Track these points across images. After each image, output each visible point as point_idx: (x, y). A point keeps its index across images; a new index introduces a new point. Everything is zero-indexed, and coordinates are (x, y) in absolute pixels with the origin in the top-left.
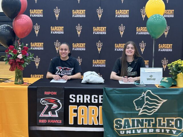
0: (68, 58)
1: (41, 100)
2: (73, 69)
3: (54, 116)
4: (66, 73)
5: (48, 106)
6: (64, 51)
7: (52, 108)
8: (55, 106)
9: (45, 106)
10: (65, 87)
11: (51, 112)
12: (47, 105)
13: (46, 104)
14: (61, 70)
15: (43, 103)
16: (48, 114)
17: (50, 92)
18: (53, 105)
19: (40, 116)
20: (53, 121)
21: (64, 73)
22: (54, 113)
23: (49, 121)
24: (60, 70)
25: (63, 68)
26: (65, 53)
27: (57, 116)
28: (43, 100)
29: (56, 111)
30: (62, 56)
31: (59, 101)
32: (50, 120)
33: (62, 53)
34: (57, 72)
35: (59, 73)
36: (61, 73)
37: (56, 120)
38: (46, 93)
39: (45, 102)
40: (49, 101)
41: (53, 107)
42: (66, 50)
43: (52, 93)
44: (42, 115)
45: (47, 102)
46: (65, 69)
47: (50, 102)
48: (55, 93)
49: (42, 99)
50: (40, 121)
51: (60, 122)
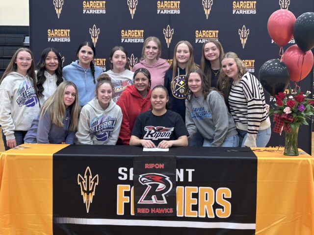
0: (165, 111)
1: (140, 178)
2: (172, 129)
3: (160, 202)
4: (161, 136)
5: (151, 187)
6: (158, 99)
7: (156, 190)
8: (161, 186)
9: (146, 186)
10: (177, 156)
11: (155, 196)
12: (149, 186)
13: (147, 184)
14: (153, 131)
15: (143, 182)
16: (152, 200)
17: (153, 164)
18: (158, 185)
19: (139, 203)
20: (159, 211)
21: (157, 136)
22: (160, 198)
23: (153, 211)
24: (150, 131)
25: (155, 128)
26: (161, 103)
27: (165, 202)
28: (143, 177)
29: (163, 195)
30: (157, 108)
31: (167, 178)
32: (154, 209)
33: (156, 103)
34: (146, 135)
35: (149, 136)
36: (152, 136)
37: (164, 209)
38: (147, 166)
39: (146, 180)
40: (153, 178)
41: (159, 189)
42: (161, 97)
43: (157, 166)
44: (142, 201)
45: (149, 181)
46: (159, 130)
47: (153, 181)
48: (162, 166)
49: (141, 176)
50: (139, 210)
51: (171, 211)
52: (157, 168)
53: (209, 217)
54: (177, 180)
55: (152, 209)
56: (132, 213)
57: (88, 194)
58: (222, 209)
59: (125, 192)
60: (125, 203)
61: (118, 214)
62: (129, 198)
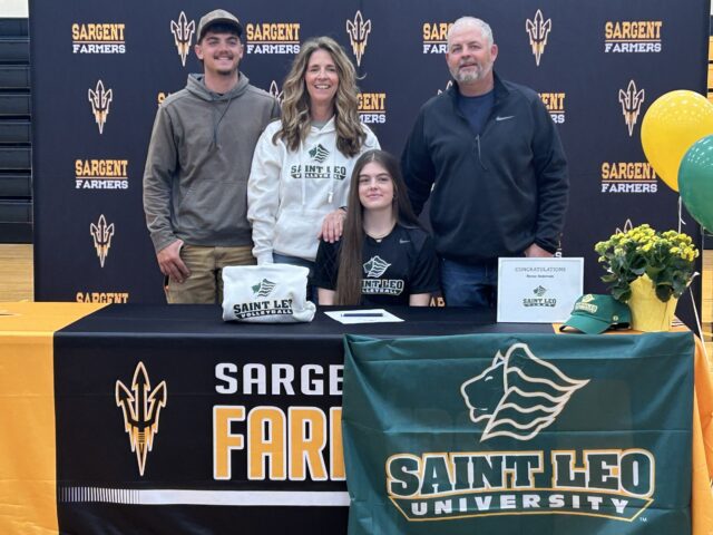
56: (252, 476)
57: (141, 430)
59: (232, 423)
60: (233, 452)
61: (216, 477)
62: (242, 436)
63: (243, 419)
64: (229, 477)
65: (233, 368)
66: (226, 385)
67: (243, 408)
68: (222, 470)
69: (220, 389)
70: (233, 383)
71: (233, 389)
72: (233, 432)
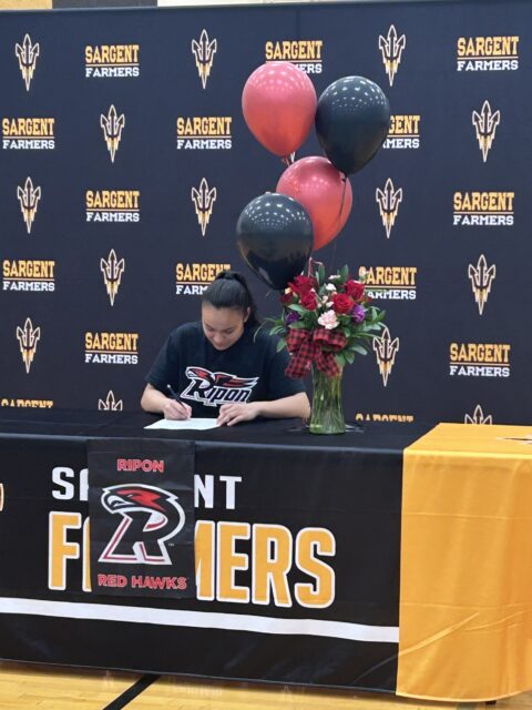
2: (254, 382)
3: (153, 561)
5: (131, 520)
9: (120, 518)
10: (197, 443)
11: (142, 543)
12: (126, 517)
13: (121, 511)
14: (205, 383)
15: (111, 507)
16: (133, 553)
17: (139, 461)
18: (150, 514)
19: (101, 560)
20: (151, 583)
21: (215, 397)
22: (153, 550)
23: (136, 582)
24: (199, 382)
25: (213, 376)
27: (166, 560)
28: (113, 493)
29: (161, 542)
31: (172, 499)
32: (140, 577)
34: (189, 389)
35: (196, 393)
37: (165, 578)
38: (122, 465)
39: (119, 502)
40: (135, 498)
41: (150, 526)
43: (147, 466)
44: (110, 555)
45: (128, 503)
46: (222, 382)
48: (157, 466)
49: (107, 491)
50: (103, 580)
51: (182, 584)
52: (147, 470)
53: (277, 604)
54: (197, 505)
55: (133, 577)
56: (86, 587)
58: (311, 586)
59: (69, 531)
60: (68, 560)
61: (51, 587)
62: (77, 545)
63: (78, 527)
64: (63, 588)
65: (70, 473)
66: (63, 490)
67: (79, 515)
68: (57, 580)
69: (56, 494)
70: (70, 488)
71: (69, 495)
72: (68, 540)
